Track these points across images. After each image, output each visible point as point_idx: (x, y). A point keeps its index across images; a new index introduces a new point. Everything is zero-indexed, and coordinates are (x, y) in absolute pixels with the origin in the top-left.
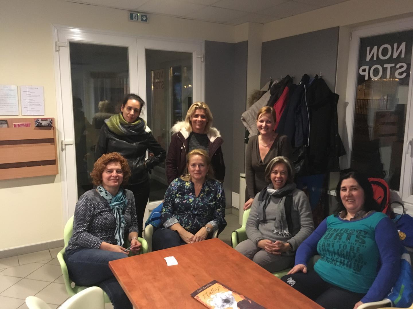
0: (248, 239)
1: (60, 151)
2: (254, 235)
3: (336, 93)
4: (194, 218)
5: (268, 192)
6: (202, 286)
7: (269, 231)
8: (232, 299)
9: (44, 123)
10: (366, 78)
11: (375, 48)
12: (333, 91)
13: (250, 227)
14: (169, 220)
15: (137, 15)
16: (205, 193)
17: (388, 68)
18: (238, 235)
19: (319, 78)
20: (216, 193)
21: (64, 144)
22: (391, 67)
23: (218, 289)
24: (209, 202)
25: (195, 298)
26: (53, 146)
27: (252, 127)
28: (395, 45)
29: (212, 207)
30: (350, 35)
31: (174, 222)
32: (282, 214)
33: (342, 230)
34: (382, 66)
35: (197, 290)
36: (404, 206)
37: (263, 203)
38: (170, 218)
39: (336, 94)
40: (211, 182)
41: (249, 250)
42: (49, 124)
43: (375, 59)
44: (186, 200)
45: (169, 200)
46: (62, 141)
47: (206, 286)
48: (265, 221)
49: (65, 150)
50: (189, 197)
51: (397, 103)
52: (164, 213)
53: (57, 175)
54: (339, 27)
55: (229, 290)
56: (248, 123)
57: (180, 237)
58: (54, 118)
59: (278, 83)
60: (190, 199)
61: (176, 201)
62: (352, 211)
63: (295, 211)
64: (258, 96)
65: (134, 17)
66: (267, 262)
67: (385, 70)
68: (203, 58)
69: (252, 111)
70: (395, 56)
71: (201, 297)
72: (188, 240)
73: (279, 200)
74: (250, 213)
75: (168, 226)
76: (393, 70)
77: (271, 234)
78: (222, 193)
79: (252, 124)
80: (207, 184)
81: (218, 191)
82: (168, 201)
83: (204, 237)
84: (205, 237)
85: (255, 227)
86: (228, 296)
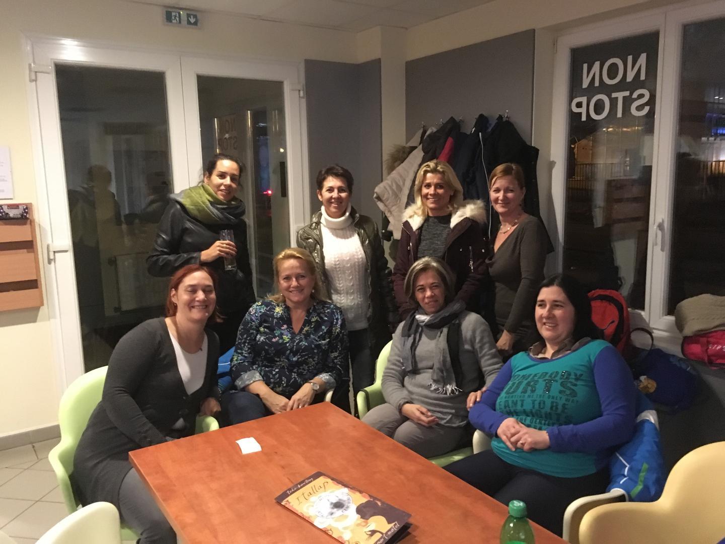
0: (386, 404)
1: (45, 265)
2: (395, 395)
3: (533, 145)
4: (291, 371)
5: (417, 320)
6: (296, 483)
7: (423, 387)
8: (347, 501)
9: (12, 213)
10: (584, 118)
11: (597, 64)
12: (528, 143)
13: (389, 383)
14: (245, 376)
15: (179, 13)
16: (312, 326)
17: (619, 99)
18: (367, 397)
19: (504, 120)
20: (331, 325)
21: (52, 249)
22: (624, 98)
23: (324, 486)
24: (319, 340)
25: (283, 503)
26: (32, 255)
27: (394, 210)
28: (630, 59)
29: (324, 347)
30: (555, 43)
31: (254, 379)
32: (444, 357)
33: (535, 375)
34: (609, 96)
35: (287, 491)
36: (653, 335)
37: (411, 340)
38: (246, 372)
39: (534, 148)
40: (321, 306)
41: (386, 420)
42: (22, 215)
43: (597, 84)
44: (278, 338)
45: (245, 338)
46: (48, 247)
47: (303, 483)
48: (415, 371)
49: (55, 262)
50: (283, 332)
51: (642, 165)
52: (236, 362)
53: (41, 307)
54: (534, 30)
55: (343, 487)
56: (386, 204)
57: (264, 405)
58: (31, 204)
59: (435, 132)
60: (284, 337)
61: (259, 339)
62: (553, 341)
63: (468, 351)
64: (401, 155)
65: (173, 18)
66: (419, 440)
67: (614, 102)
68: (303, 90)
69: (392, 182)
70: (630, 78)
71: (294, 501)
72: (278, 409)
73: (438, 333)
74: (388, 358)
75: (242, 386)
76: (628, 101)
77: (426, 392)
78: (341, 325)
79: (393, 206)
80: (315, 310)
81: (335, 321)
82: (243, 341)
83: (307, 399)
84: (309, 400)
85: (398, 382)
86: (341, 497)
